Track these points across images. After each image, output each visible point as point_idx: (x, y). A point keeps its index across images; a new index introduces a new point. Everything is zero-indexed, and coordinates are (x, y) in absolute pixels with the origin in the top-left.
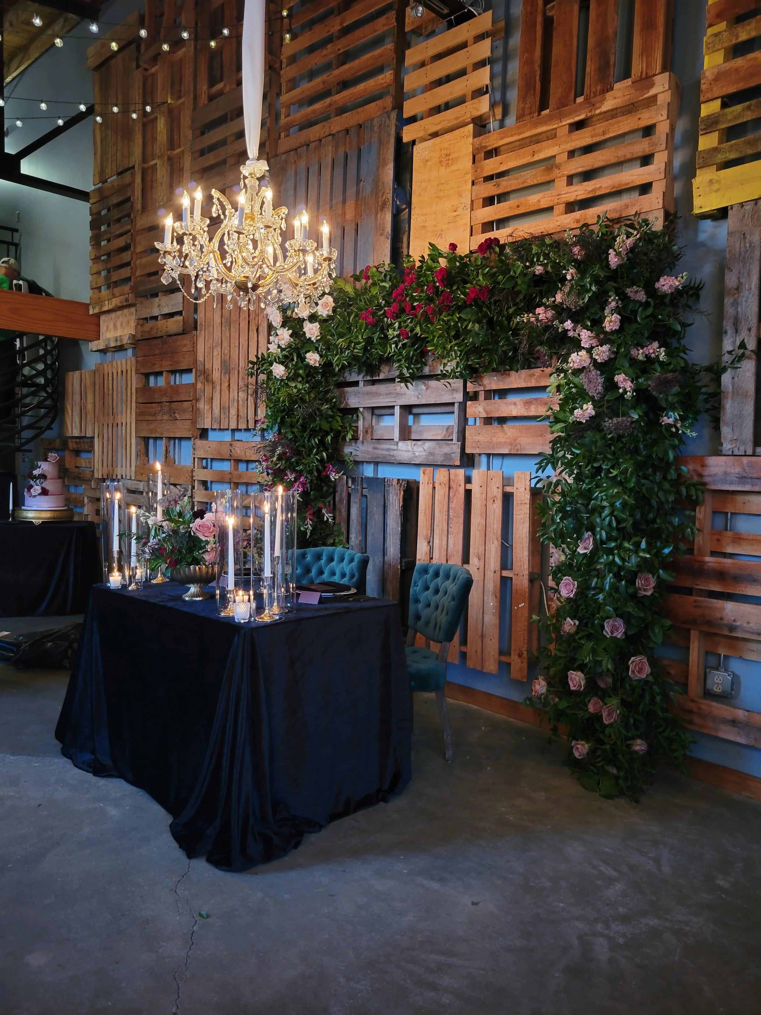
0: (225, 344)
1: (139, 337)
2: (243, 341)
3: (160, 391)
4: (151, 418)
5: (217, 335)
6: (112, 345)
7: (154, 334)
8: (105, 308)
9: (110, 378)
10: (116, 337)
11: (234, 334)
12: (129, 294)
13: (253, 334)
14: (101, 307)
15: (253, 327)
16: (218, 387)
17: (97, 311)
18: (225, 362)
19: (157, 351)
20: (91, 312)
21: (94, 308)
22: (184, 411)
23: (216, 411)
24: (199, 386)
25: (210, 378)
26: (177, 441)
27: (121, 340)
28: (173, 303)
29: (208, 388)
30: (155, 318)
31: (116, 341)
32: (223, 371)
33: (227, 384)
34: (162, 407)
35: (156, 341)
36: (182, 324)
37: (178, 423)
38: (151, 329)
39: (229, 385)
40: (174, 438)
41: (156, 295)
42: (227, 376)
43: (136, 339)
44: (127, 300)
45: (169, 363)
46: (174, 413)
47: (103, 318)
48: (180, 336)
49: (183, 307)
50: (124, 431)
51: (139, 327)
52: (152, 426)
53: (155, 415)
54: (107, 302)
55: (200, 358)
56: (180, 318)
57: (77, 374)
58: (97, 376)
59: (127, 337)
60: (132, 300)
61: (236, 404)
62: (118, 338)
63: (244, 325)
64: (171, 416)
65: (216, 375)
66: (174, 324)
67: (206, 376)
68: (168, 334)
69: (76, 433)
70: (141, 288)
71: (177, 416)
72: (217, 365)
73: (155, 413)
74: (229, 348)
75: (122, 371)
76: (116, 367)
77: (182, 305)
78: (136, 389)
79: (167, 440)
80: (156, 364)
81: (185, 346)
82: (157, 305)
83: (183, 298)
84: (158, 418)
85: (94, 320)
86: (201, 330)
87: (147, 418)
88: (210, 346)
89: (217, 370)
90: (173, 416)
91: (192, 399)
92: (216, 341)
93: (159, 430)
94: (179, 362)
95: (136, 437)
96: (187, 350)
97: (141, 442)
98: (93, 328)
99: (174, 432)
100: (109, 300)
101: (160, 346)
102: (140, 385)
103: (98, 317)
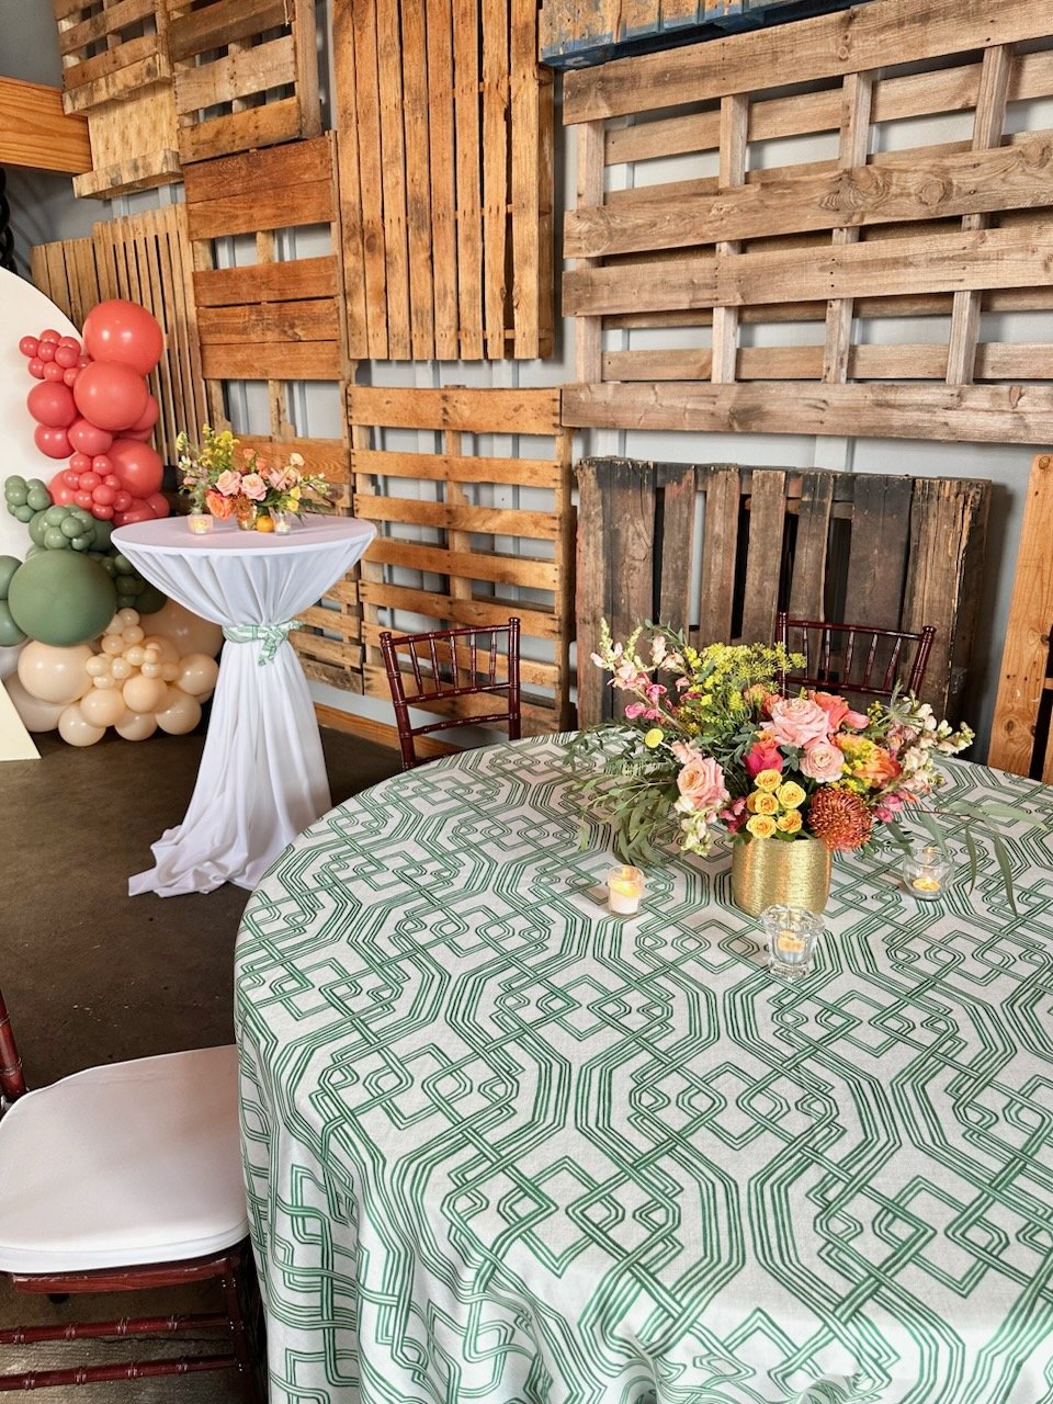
0: (415, 158)
1: (190, 158)
2: (468, 144)
3: (253, 277)
4: (235, 338)
5: (392, 137)
6: (127, 178)
7: (225, 145)
8: (102, 96)
9: (131, 255)
10: (136, 160)
11: (442, 132)
12: (153, 56)
13: (495, 128)
14: (91, 93)
15: (494, 108)
16: (401, 263)
17: (81, 103)
18: (416, 201)
19: (238, 187)
20: (69, 109)
21: (74, 99)
22: (316, 320)
23: (399, 319)
24: (351, 261)
25: (379, 242)
26: (296, 388)
27: (147, 167)
28: (269, 64)
29: (373, 269)
30: (225, 108)
31: (136, 169)
32: (412, 225)
33: (424, 255)
34: (259, 313)
35: (231, 164)
36: (295, 114)
37: (304, 349)
38: (218, 133)
39: (431, 257)
40: (290, 383)
41: (223, 52)
42: (426, 237)
43: (182, 161)
44: (150, 71)
45: (269, 212)
46: (292, 326)
47: (93, 123)
48: (293, 146)
49: (296, 73)
51: (187, 132)
52: (240, 356)
53: (244, 331)
54: (102, 82)
55: (350, 195)
56: (289, 102)
57: (55, 248)
58: (100, 251)
59: (161, 157)
60: (164, 72)
61: (451, 301)
62: (140, 163)
63: (468, 107)
64: (285, 332)
65: (394, 236)
66: (272, 120)
67: (368, 239)
68: (260, 143)
70: (181, 40)
71: (300, 333)
72: (395, 209)
73: (245, 329)
74: (426, 166)
75: (156, 237)
76: (141, 230)
77: (292, 67)
78: (195, 275)
79: (277, 385)
80: (237, 217)
81: (308, 168)
82: (226, 76)
83: (295, 49)
84: (254, 337)
85: (76, 127)
86: (347, 126)
87: (226, 338)
88: (374, 167)
89: (395, 222)
90: (290, 332)
91: (332, 293)
92: (389, 151)
93: (256, 365)
94: (293, 209)
95: (205, 380)
96: (314, 178)
97: (216, 390)
98: (76, 145)
99: (291, 368)
100: (106, 75)
101: (243, 173)
102: (202, 267)
103: (85, 121)
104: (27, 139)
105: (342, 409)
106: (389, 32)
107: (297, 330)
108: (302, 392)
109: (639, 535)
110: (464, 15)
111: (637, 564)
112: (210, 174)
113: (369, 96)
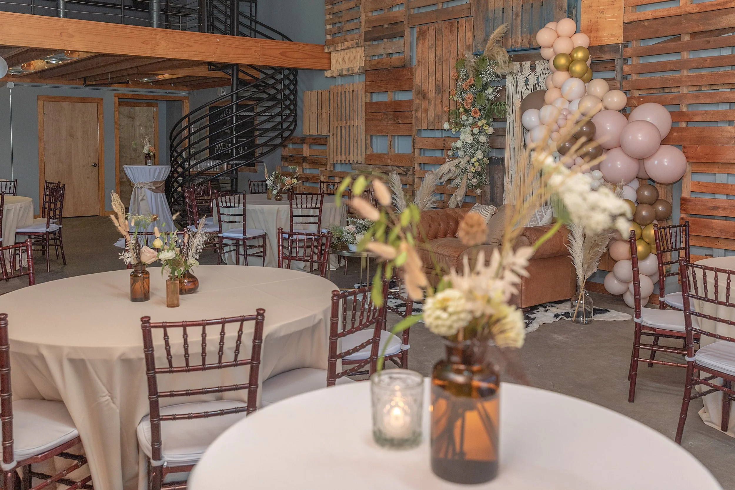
0: (439, 74)
1: (368, 68)
3: (386, 105)
4: (378, 122)
5: (432, 68)
6: (345, 73)
7: (380, 66)
8: (339, 48)
9: (343, 96)
10: (349, 68)
12: (359, 39)
14: (335, 47)
16: (433, 102)
17: (331, 50)
18: (438, 86)
19: (383, 78)
20: (326, 51)
21: (329, 48)
22: (405, 117)
23: (432, 118)
24: (418, 101)
25: (427, 96)
26: (397, 137)
27: (353, 70)
28: (396, 46)
29: (424, 104)
31: (348, 70)
32: (437, 92)
33: (440, 100)
34: (387, 115)
35: (382, 72)
36: (403, 60)
37: (401, 126)
38: (378, 63)
39: (442, 101)
40: (395, 136)
41: (381, 39)
42: (440, 95)
43: (365, 69)
44: (357, 43)
45: (393, 86)
46: (398, 119)
47: (333, 55)
48: (402, 69)
50: (355, 132)
51: (367, 62)
52: (379, 128)
53: (381, 120)
54: (340, 44)
55: (418, 83)
56: (401, 56)
57: (314, 92)
58: (331, 94)
59: (358, 68)
60: (362, 43)
62: (350, 69)
63: (453, 62)
64: (395, 121)
65: (431, 95)
66: (396, 60)
67: (423, 95)
68: (392, 67)
69: (313, 132)
70: (369, 36)
71: (400, 121)
72: (432, 87)
73: (382, 119)
74: (441, 77)
75: (353, 91)
76: (348, 88)
77: (403, 48)
78: (365, 103)
79: (391, 137)
80: (382, 87)
81: (406, 75)
82: (382, 47)
83: (404, 43)
84: (384, 122)
85: (327, 56)
86: (419, 65)
87: (374, 122)
88: (426, 75)
89: (432, 91)
90: (397, 121)
91: (411, 110)
92: (431, 72)
93: (384, 131)
94: (400, 86)
95: (366, 135)
96: (408, 78)
97: (369, 138)
98: (326, 61)
99: (396, 132)
100: (341, 43)
101: (385, 75)
102: (368, 100)
103: (330, 54)
104: (313, 60)
105: (412, 144)
106: (432, 42)
107: (399, 120)
108: (398, 139)
109: (499, 178)
110: (453, 40)
111: (499, 186)
112: (375, 74)
113: (426, 57)
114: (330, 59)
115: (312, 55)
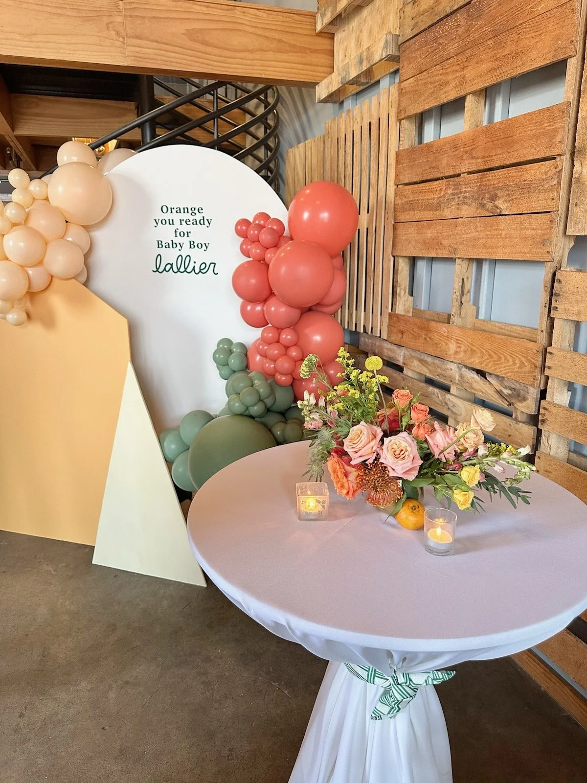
1: (409, 33)
3: (456, 147)
4: (428, 215)
6: (353, 74)
9: (349, 144)
10: (361, 54)
14: (335, 3)
17: (328, 17)
19: (452, 49)
20: (319, 27)
21: (323, 16)
22: (526, 188)
26: (486, 267)
31: (361, 61)
34: (457, 186)
37: (504, 223)
40: (479, 262)
43: (401, 40)
45: (484, 67)
46: (493, 198)
47: (338, 37)
51: (407, 9)
52: (429, 234)
53: (438, 207)
57: (300, 149)
58: (328, 144)
59: (382, 43)
62: (364, 57)
64: (483, 206)
71: (503, 205)
73: (439, 204)
75: (370, 124)
76: (358, 120)
78: (398, 154)
79: (465, 264)
80: (448, 83)
84: (447, 213)
85: (324, 43)
87: (419, 215)
90: (490, 205)
91: (556, 152)
93: (445, 242)
94: (516, 55)
95: (394, 257)
97: (404, 267)
98: (323, 58)
99: (484, 246)
101: (461, 30)
102: (406, 145)
103: (332, 36)
104: (285, 57)
105: (544, 297)
107: (500, 203)
108: (493, 272)
112: (426, 43)
114: (332, 53)
115: (281, 41)
